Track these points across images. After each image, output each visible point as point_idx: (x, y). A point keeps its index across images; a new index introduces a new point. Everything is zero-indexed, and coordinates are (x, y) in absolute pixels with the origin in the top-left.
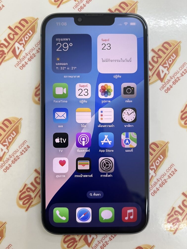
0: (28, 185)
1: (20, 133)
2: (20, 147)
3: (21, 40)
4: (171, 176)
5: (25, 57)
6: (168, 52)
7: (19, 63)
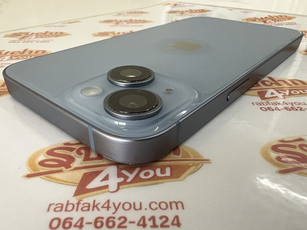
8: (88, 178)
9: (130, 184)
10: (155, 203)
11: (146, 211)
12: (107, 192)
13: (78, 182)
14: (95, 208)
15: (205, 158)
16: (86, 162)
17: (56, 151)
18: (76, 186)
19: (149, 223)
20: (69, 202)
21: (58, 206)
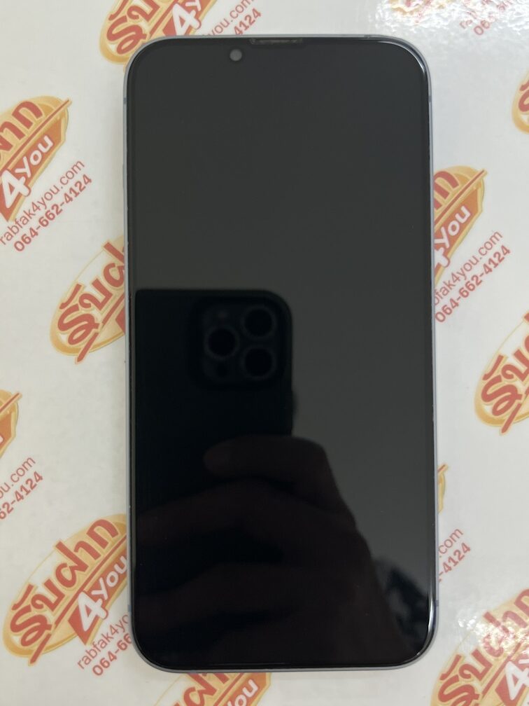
0: (37, 587)
1: (15, 435)
2: (15, 478)
3: (20, 164)
4: (451, 564)
5: (29, 215)
6: (446, 201)
7: (13, 231)
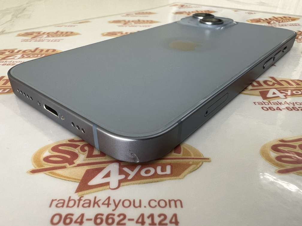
8: (90, 174)
9: (130, 181)
10: (154, 201)
11: (145, 208)
12: (108, 189)
13: (81, 178)
14: (96, 205)
15: (205, 156)
16: (89, 159)
17: (60, 148)
18: (78, 182)
19: (148, 221)
20: (71, 199)
21: (60, 201)
